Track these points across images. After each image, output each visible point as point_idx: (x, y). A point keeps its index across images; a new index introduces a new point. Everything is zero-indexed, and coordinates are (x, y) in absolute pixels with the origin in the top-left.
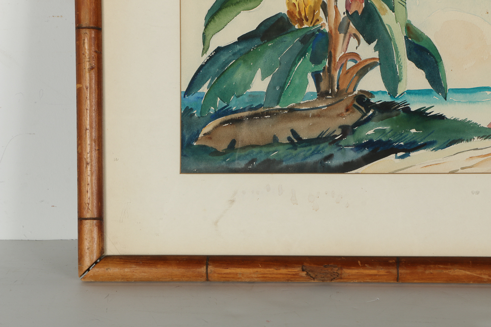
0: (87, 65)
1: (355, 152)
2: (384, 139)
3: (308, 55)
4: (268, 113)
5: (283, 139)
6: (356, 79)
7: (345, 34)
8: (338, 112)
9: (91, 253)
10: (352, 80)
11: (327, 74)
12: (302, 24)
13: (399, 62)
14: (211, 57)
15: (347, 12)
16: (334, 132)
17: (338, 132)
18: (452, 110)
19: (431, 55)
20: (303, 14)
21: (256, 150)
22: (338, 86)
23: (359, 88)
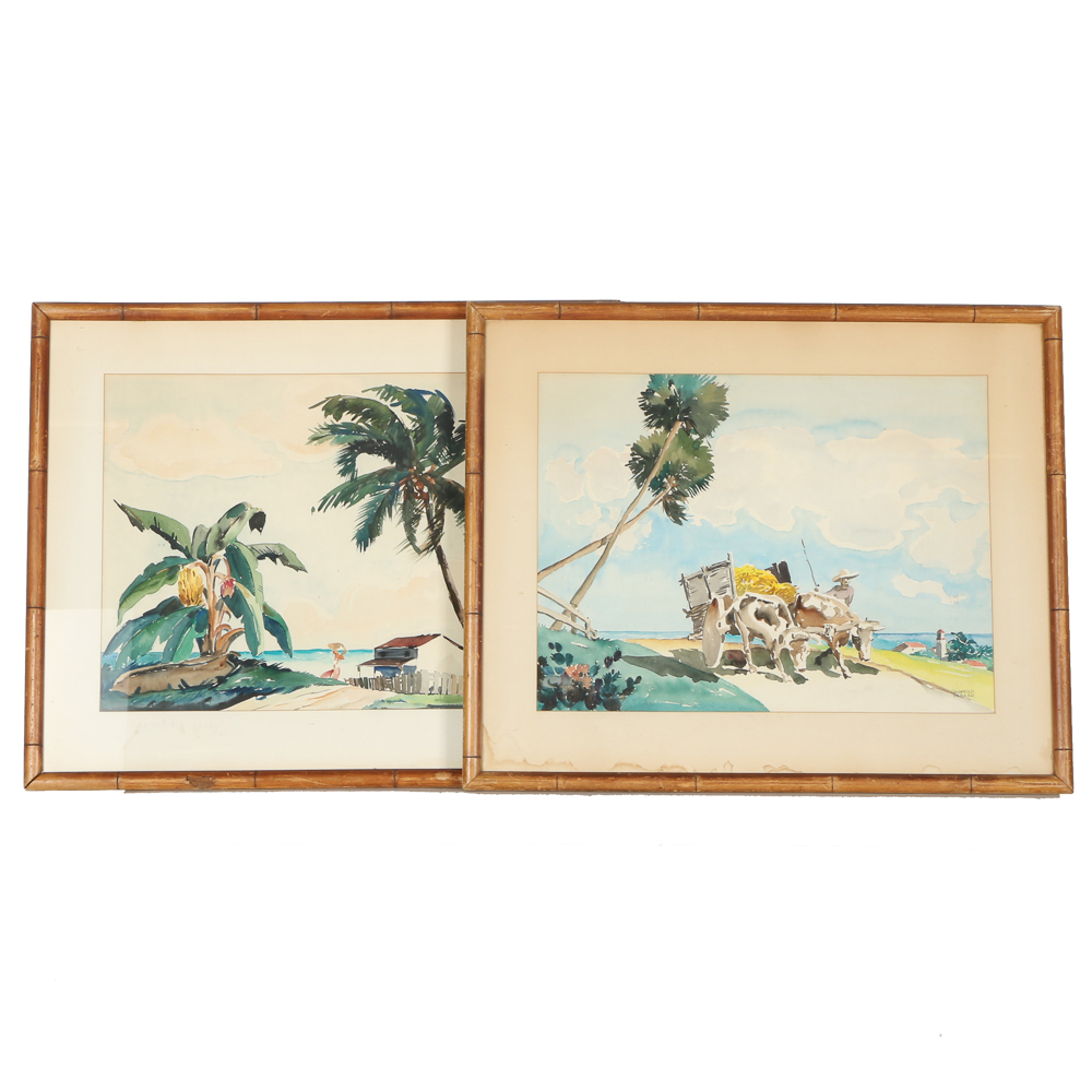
0: (34, 634)
1: (227, 695)
2: (248, 686)
3: (193, 626)
6: (228, 643)
7: (220, 611)
9: (34, 769)
10: (225, 644)
11: (207, 639)
12: (189, 604)
13: (258, 631)
14: (123, 628)
15: (222, 595)
17: (215, 681)
18: (295, 665)
19: (281, 626)
20: (190, 597)
21: (155, 694)
22: (215, 648)
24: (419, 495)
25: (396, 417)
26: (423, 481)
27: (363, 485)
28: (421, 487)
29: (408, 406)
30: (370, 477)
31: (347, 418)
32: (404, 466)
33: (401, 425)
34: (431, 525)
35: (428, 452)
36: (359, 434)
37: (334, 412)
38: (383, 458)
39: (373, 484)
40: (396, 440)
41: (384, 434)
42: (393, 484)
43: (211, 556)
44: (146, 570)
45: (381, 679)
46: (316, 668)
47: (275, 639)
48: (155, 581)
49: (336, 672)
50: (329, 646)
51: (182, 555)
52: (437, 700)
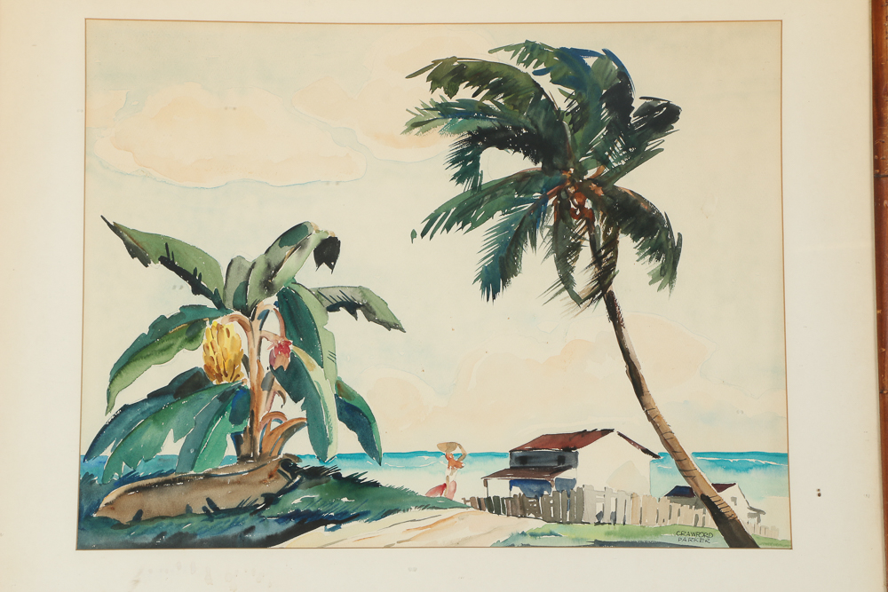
1: (279, 523)
2: (312, 509)
3: (227, 414)
4: (180, 480)
5: (197, 509)
6: (281, 441)
7: (269, 391)
8: (261, 478)
10: (277, 442)
11: (249, 435)
12: (220, 380)
13: (329, 423)
14: (116, 416)
15: (271, 367)
16: (256, 501)
17: (261, 501)
18: (386, 476)
19: (364, 415)
20: (222, 369)
21: (166, 522)
22: (261, 449)
23: (283, 452)
24: (578, 212)
25: (542, 92)
26: (583, 190)
27: (491, 197)
28: (581, 201)
29: (560, 75)
30: (503, 184)
31: (465, 92)
32: (555, 168)
33: (550, 103)
34: (597, 259)
35: (592, 145)
36: (484, 118)
37: (446, 84)
38: (522, 155)
39: (507, 196)
40: (540, 123)
41: (523, 117)
42: (537, 195)
43: (254, 306)
44: (153, 326)
45: (521, 499)
46: (419, 481)
47: (353, 436)
48: (166, 344)
49: (450, 487)
50: (439, 446)
51: (210, 304)
52: (608, 534)
